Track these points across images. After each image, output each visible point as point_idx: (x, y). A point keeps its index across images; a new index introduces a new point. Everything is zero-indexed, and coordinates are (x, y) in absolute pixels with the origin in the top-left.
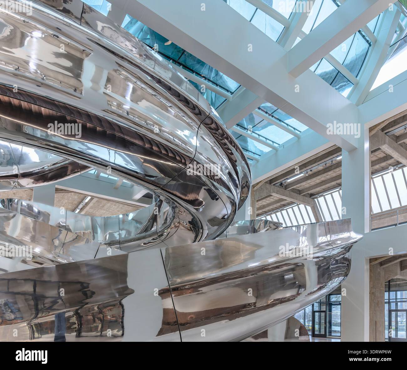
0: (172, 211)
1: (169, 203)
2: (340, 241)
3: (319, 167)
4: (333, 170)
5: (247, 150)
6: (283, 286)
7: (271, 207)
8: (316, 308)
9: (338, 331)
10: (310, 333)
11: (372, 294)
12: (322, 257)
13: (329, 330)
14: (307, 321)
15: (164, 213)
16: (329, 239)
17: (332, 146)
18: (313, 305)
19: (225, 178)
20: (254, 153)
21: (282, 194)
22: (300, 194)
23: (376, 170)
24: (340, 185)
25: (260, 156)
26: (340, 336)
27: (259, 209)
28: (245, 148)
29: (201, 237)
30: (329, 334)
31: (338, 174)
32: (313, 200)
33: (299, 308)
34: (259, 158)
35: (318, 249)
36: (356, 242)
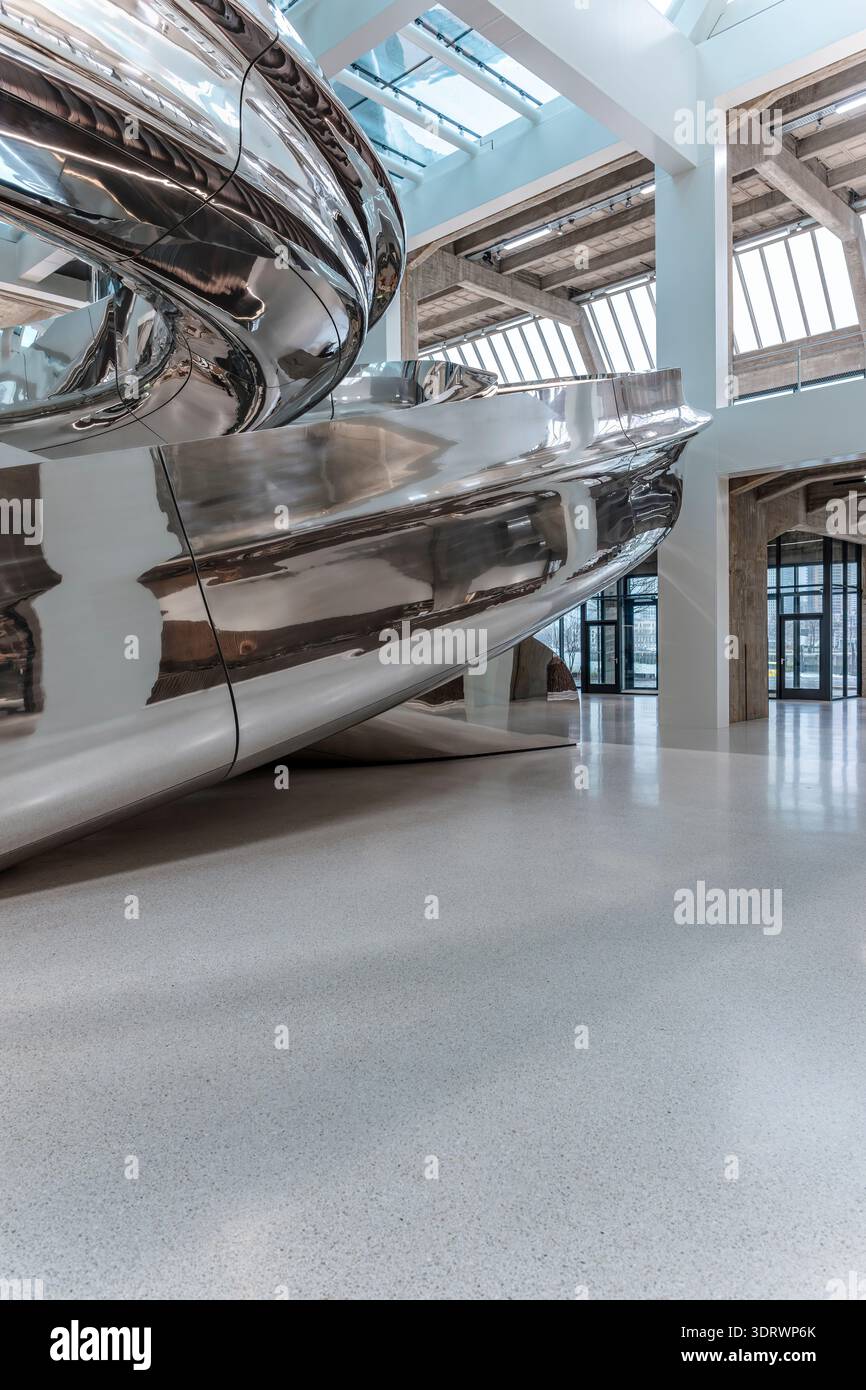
0: (167, 325)
1: (154, 301)
2: (653, 431)
3: (592, 212)
4: (632, 224)
5: (385, 147)
6: (505, 554)
7: (460, 323)
8: (593, 615)
9: (651, 676)
10: (578, 683)
11: (735, 573)
12: (607, 474)
13: (626, 674)
14: (569, 651)
15: (141, 329)
16: (625, 425)
17: (628, 155)
18: (583, 607)
19: (328, 234)
20: (405, 157)
21: (491, 286)
22: (541, 289)
23: (745, 231)
24: (650, 267)
25: (424, 166)
26: (657, 689)
27: (424, 326)
28: (378, 141)
29: (261, 408)
30: (626, 685)
31: (646, 237)
32: (577, 307)
33: (548, 616)
34: (421, 174)
35: (598, 454)
36: (695, 434)
